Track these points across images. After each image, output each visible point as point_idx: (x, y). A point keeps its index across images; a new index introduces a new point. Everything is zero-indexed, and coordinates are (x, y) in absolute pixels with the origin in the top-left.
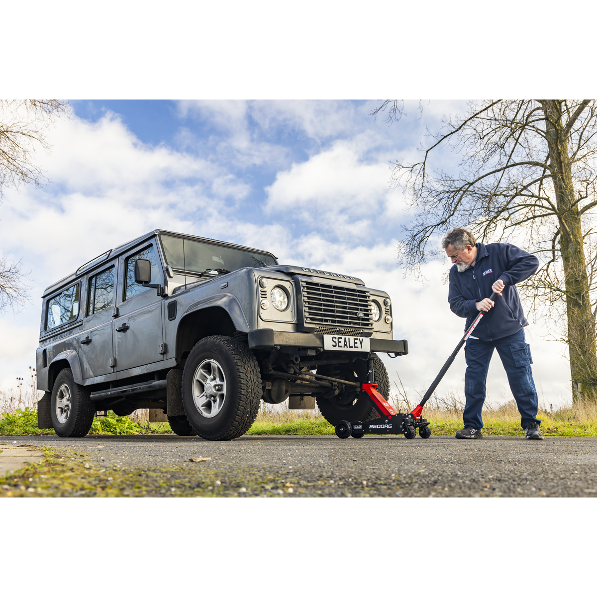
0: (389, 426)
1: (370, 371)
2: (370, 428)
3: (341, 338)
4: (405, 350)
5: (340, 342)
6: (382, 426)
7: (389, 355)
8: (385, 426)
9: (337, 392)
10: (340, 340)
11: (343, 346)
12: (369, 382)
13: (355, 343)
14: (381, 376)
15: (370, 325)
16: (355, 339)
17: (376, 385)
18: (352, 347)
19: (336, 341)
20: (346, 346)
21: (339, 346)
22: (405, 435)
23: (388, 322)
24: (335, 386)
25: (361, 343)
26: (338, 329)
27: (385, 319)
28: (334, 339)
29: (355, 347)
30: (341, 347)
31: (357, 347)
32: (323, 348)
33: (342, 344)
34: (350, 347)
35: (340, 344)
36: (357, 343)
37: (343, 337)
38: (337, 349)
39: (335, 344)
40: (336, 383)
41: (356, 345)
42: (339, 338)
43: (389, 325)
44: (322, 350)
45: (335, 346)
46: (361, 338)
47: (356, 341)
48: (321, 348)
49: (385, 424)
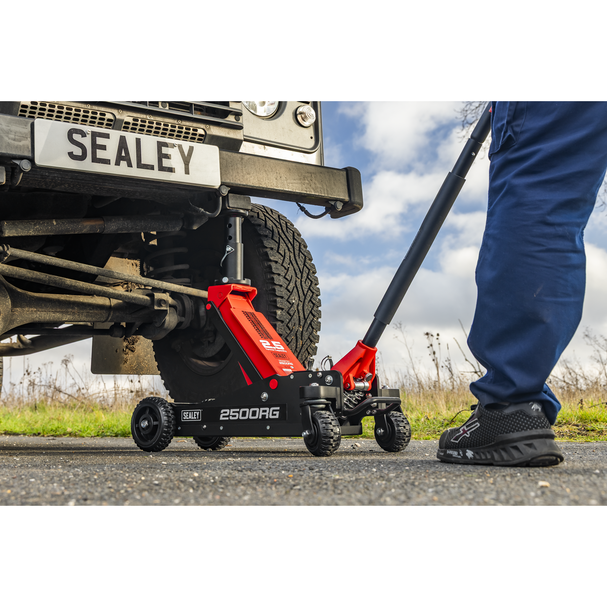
0: (272, 413)
1: (229, 249)
2: (221, 418)
3: (107, 136)
4: (350, 196)
5: (103, 148)
6: (254, 413)
7: (302, 209)
8: (260, 413)
9: (171, 320)
10: (100, 141)
11: (113, 161)
12: (225, 280)
13: (161, 156)
14: (291, 272)
15: (231, 119)
16: (160, 145)
17: (249, 289)
18: (151, 167)
19: (87, 142)
20: (123, 163)
21: (95, 160)
22: (307, 439)
23: (306, 124)
24: (161, 302)
25: (187, 160)
26: (108, 116)
27: (295, 115)
28: (77, 137)
29: (162, 168)
30: (106, 162)
31: (171, 170)
32: (32, 160)
33: (111, 153)
34: (140, 165)
35: (100, 154)
36: (167, 157)
37: (115, 135)
38: (88, 166)
39: (78, 151)
40: (166, 297)
41: (166, 163)
42: (94, 135)
43: (311, 132)
44: (26, 166)
45: (83, 157)
46: (186, 145)
47: (165, 150)
48: (22, 158)
49: (261, 404)
